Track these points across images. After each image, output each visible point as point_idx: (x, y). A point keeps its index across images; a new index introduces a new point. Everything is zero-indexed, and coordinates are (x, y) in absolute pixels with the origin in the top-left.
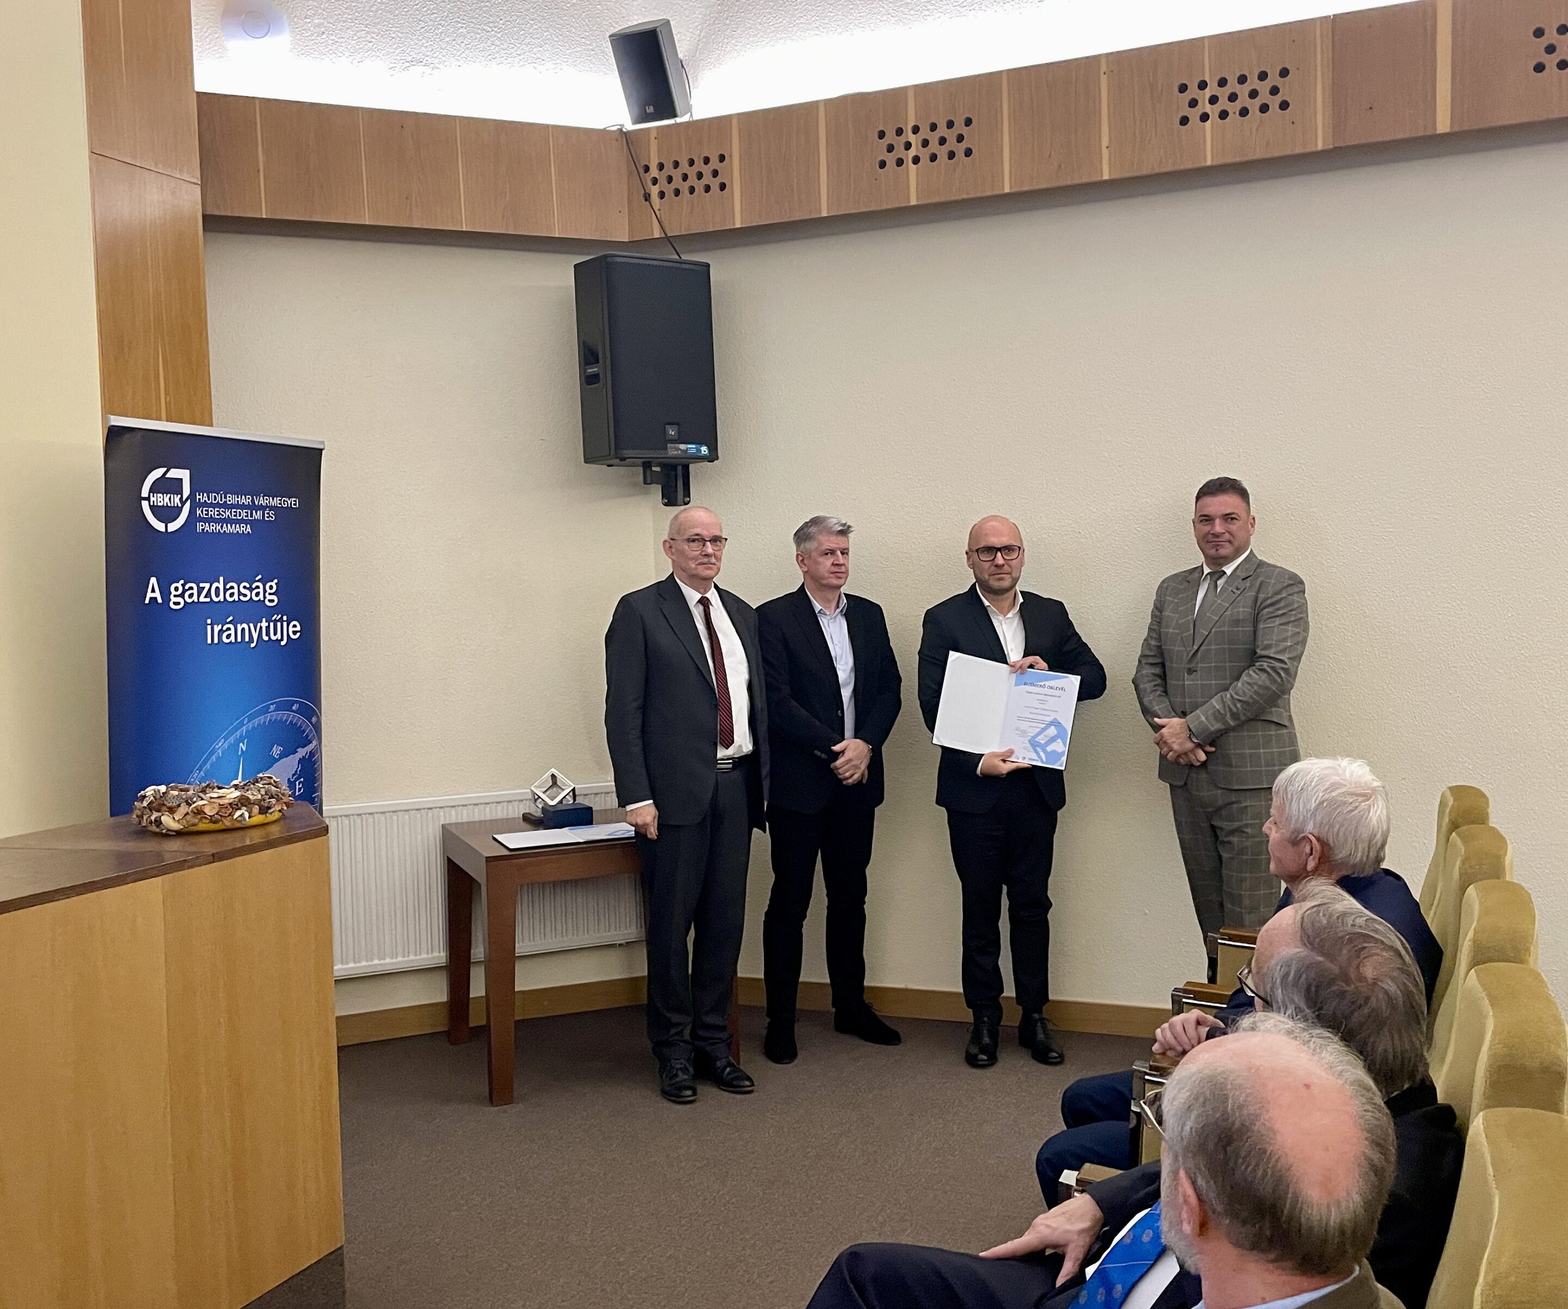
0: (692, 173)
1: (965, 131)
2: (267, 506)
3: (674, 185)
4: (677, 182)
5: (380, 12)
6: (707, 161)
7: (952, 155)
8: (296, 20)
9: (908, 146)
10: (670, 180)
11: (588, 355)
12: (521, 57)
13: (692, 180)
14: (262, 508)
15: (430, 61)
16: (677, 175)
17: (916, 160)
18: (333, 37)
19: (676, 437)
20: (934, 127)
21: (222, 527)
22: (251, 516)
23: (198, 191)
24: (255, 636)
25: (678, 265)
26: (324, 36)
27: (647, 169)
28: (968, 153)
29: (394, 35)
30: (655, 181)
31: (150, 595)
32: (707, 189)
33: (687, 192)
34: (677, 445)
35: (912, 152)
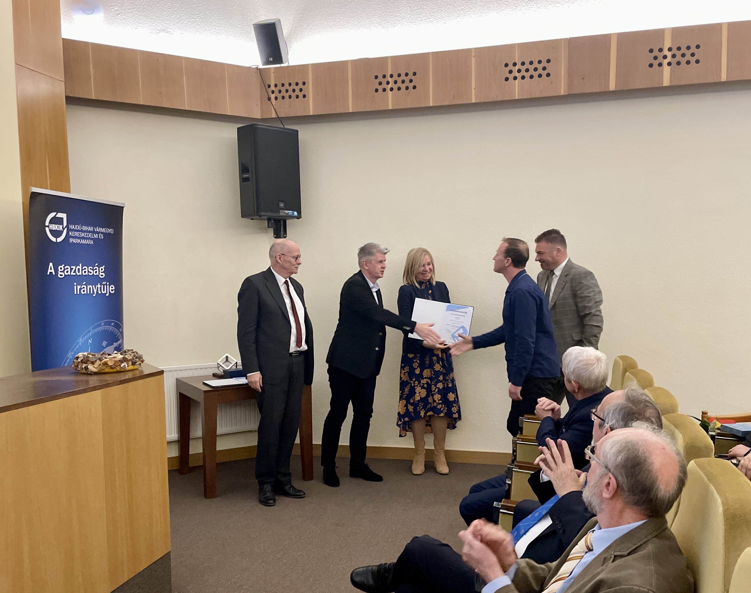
0: (290, 89)
1: (413, 78)
2: (100, 232)
3: (282, 94)
4: (283, 93)
5: (145, 6)
6: (297, 84)
7: (407, 88)
8: (106, 7)
9: (388, 83)
10: (280, 92)
11: (244, 169)
12: (210, 31)
13: (290, 92)
14: (98, 233)
15: (169, 30)
16: (283, 89)
17: (392, 89)
18: (123, 16)
19: (283, 207)
20: (399, 75)
21: (80, 241)
22: (93, 236)
23: (63, 83)
24: (95, 291)
25: (283, 130)
26: (119, 16)
27: (269, 86)
28: (414, 87)
29: (152, 17)
30: (273, 92)
31: (49, 271)
32: (297, 97)
33: (288, 97)
34: (284, 211)
35: (390, 86)
